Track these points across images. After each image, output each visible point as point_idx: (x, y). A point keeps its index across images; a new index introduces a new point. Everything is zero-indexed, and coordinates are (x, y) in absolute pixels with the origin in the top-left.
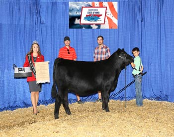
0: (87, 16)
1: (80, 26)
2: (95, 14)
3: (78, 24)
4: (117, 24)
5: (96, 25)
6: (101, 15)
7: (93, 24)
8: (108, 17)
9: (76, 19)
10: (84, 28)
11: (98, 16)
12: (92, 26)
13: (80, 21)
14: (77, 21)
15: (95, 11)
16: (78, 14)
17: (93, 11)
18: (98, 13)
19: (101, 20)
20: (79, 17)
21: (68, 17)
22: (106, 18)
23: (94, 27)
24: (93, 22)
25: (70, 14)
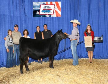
0: (43, 10)
1: (39, 16)
2: (48, 8)
3: (38, 15)
4: (60, 14)
5: (49, 15)
6: (51, 9)
7: (47, 14)
8: (55, 10)
9: (37, 12)
10: (42, 17)
11: (50, 10)
12: (46, 15)
13: (40, 13)
14: (38, 13)
15: (48, 7)
16: (38, 9)
17: (46, 7)
18: (50, 8)
19: (51, 12)
20: (39, 11)
21: (33, 11)
22: (54, 11)
23: (48, 16)
24: (47, 13)
25: (34, 9)
